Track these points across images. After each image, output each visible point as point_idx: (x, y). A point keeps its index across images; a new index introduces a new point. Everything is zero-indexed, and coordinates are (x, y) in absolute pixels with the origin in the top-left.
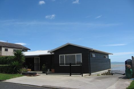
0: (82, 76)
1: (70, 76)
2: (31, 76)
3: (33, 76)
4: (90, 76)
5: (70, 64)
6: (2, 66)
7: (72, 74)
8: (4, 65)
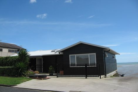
0: (100, 78)
1: (86, 78)
2: (41, 79)
3: (44, 79)
4: (106, 78)
5: (86, 65)
6: (3, 68)
7: (88, 76)
8: (7, 67)
